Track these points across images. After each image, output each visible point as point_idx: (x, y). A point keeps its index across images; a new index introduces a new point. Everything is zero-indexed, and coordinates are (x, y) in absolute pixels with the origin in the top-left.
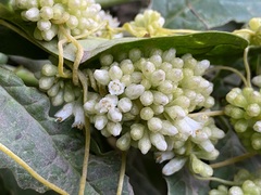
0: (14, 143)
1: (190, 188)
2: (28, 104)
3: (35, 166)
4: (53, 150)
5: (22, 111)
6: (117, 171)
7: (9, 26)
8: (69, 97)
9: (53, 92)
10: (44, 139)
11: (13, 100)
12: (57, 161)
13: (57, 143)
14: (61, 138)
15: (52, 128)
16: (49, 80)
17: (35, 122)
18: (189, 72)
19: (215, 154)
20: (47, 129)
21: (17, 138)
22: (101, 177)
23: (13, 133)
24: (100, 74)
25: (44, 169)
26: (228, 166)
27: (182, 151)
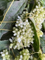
0: (12, 8)
1: (7, 45)
2: (20, 10)
3: (8, 13)
4: (12, 16)
5: (18, 9)
6: (9, 30)
7: (34, 4)
8: (22, 18)
9: (23, 14)
10: (13, 14)
11: (20, 7)
12: (10, 17)
13: (13, 17)
14: (14, 18)
15: (16, 15)
16: (25, 13)
17: (17, 12)
18: (30, 39)
19: (15, 48)
20: (16, 14)
21: (13, 9)
22: (8, 26)
23: (14, 8)
24: (27, 20)
25: (8, 15)
26: (13, 53)
27: (14, 41)
